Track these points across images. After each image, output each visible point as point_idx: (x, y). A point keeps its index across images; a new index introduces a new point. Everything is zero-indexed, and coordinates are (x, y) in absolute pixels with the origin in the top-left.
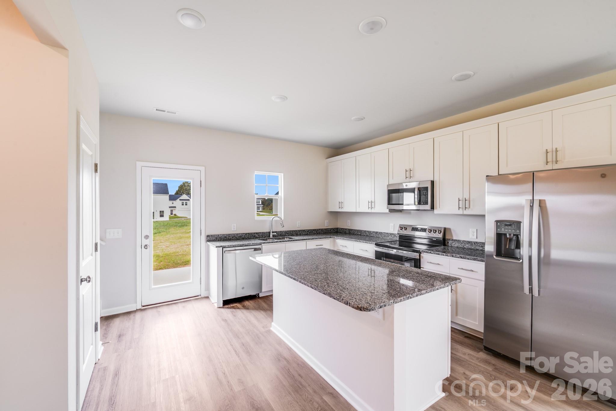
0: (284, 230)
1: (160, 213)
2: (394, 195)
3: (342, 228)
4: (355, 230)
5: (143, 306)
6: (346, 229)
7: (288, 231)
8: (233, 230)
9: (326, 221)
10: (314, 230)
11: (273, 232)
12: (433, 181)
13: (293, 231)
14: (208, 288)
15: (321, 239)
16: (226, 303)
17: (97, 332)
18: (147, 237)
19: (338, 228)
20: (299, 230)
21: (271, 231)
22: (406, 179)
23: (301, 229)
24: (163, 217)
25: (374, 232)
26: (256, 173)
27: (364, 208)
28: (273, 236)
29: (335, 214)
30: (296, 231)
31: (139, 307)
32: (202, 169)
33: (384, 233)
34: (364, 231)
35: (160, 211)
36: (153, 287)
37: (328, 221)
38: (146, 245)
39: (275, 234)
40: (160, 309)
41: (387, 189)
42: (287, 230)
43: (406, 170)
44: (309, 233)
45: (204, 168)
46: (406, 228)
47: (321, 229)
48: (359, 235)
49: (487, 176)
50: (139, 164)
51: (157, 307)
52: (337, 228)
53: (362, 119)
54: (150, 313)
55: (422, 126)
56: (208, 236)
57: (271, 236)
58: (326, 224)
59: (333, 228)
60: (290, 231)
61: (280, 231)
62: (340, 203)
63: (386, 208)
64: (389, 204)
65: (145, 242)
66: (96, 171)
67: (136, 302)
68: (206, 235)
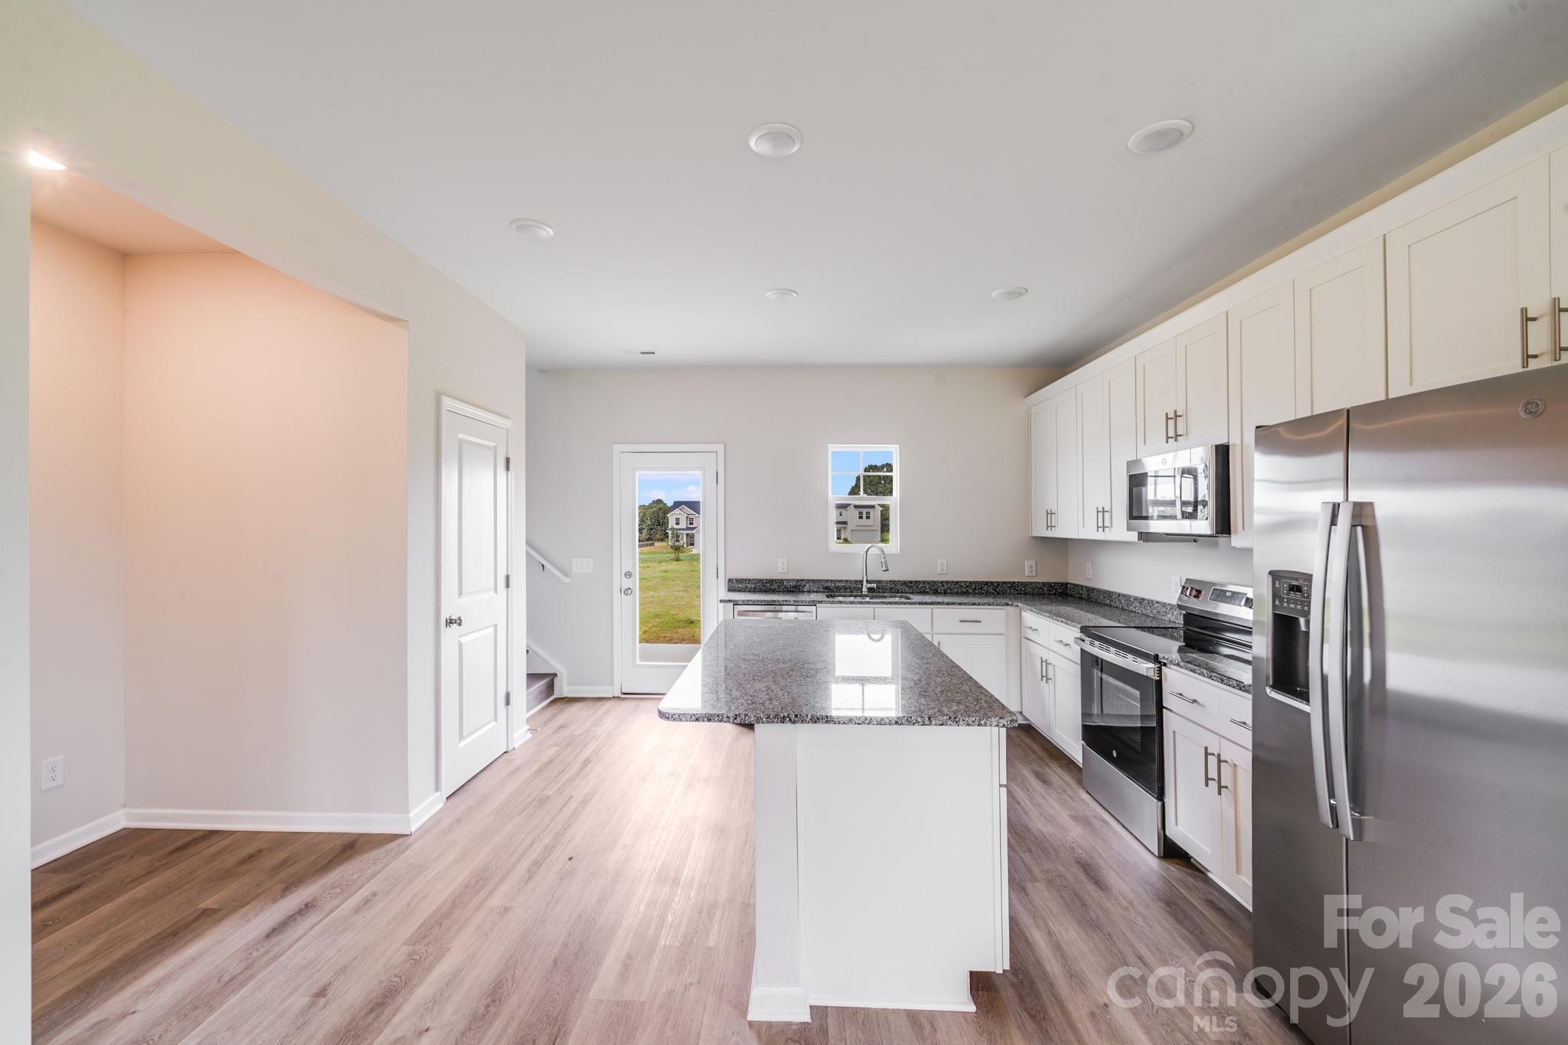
0: (901, 579)
3: (1074, 584)
4: (1099, 591)
5: (624, 694)
6: (1082, 587)
7: (911, 582)
8: (780, 571)
9: (1026, 562)
10: (987, 583)
11: (867, 581)
12: (1227, 447)
13: (924, 582)
15: (975, 606)
17: (509, 707)
18: (628, 575)
19: (1067, 584)
20: (942, 582)
21: (865, 578)
22: (1167, 442)
23: (948, 580)
25: (1136, 599)
26: (832, 448)
27: (1090, 533)
28: (870, 590)
29: (1062, 546)
30: (934, 582)
31: (618, 693)
33: (1157, 602)
34: (1116, 593)
36: (639, 662)
37: (1033, 563)
38: (628, 589)
39: (874, 585)
40: (642, 704)
41: (1128, 472)
42: (910, 580)
43: (1167, 414)
44: (970, 591)
45: (724, 447)
46: (1199, 592)
47: (1008, 583)
48: (1107, 605)
49: (1257, 427)
51: (641, 699)
52: (1063, 583)
53: (1021, 294)
56: (730, 580)
57: (865, 589)
58: (1028, 572)
59: (1048, 583)
60: (916, 582)
61: (891, 581)
62: (1050, 513)
63: (1129, 528)
64: (1132, 517)
65: (627, 583)
66: (508, 468)
67: (612, 684)
68: (727, 578)
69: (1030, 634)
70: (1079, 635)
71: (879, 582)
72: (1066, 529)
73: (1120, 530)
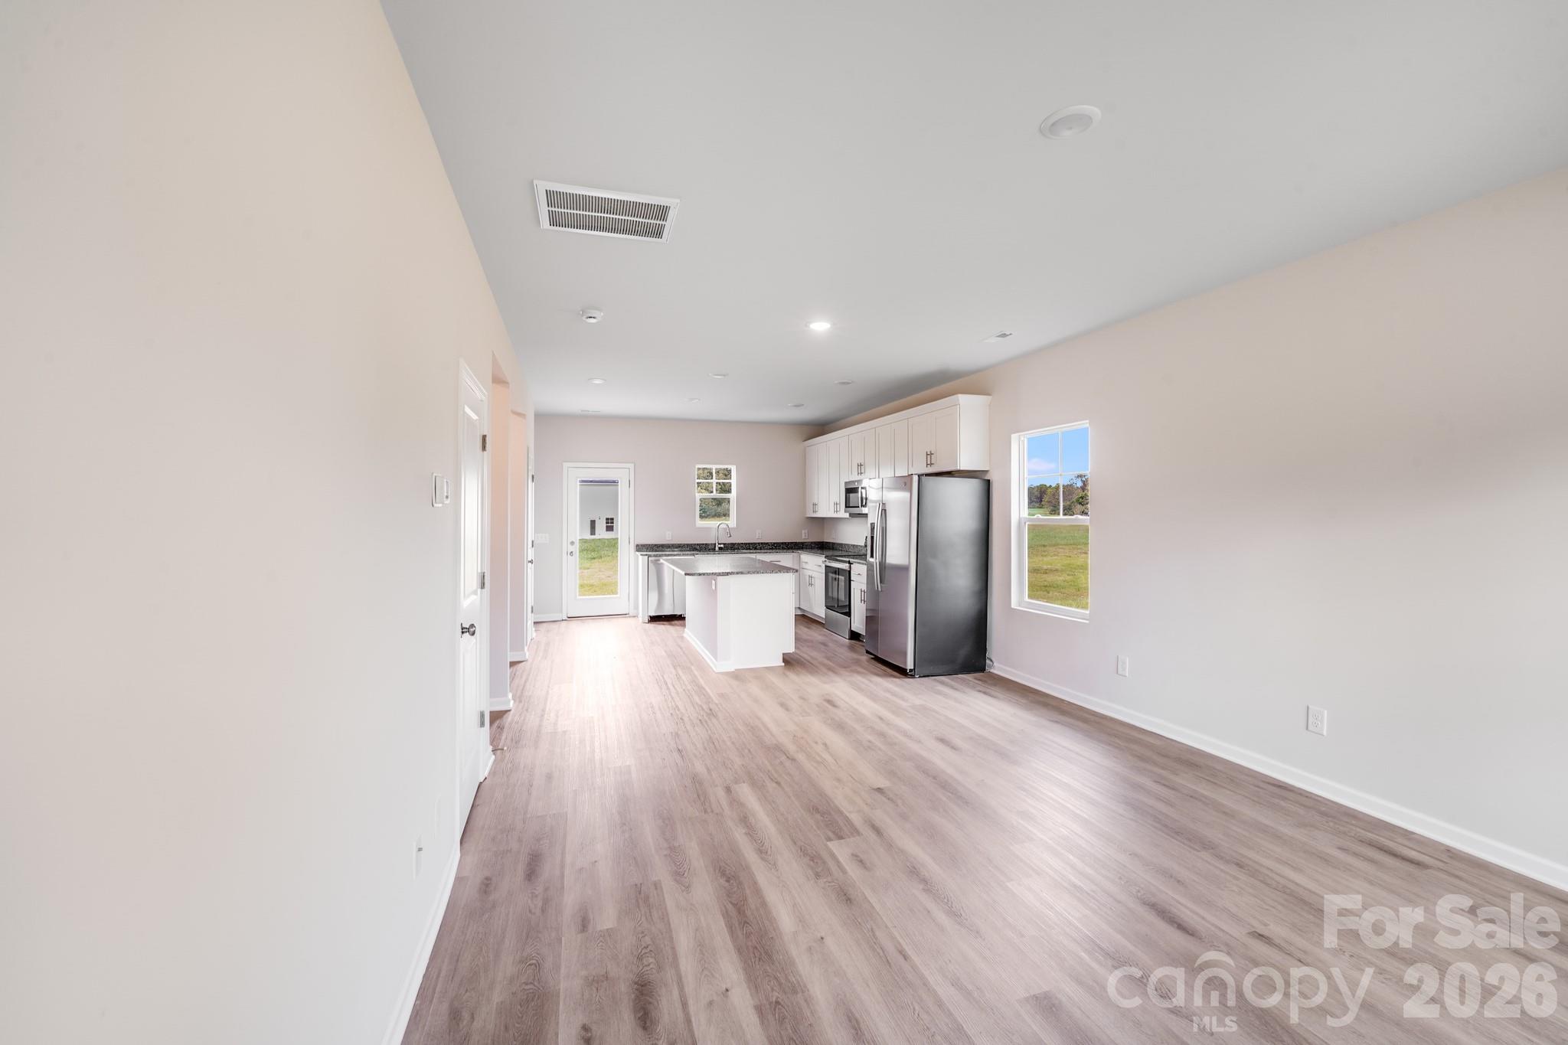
0: (737, 542)
1: (607, 523)
2: (851, 495)
5: (568, 617)
7: (743, 543)
8: (668, 539)
9: (803, 532)
10: (782, 543)
11: (720, 544)
13: (750, 543)
14: (636, 607)
15: (777, 554)
16: (654, 619)
18: (572, 543)
20: (757, 542)
21: (717, 542)
22: (858, 475)
23: (762, 542)
24: (613, 530)
27: (831, 514)
28: (720, 548)
29: (822, 521)
30: (755, 545)
31: (565, 618)
32: (631, 466)
35: (607, 519)
36: (578, 597)
37: (806, 531)
38: (572, 552)
39: (722, 546)
41: (845, 487)
43: (858, 464)
44: (774, 547)
45: (633, 465)
47: (794, 542)
50: (566, 465)
51: (582, 618)
54: (574, 625)
55: (874, 410)
56: (637, 546)
57: (717, 548)
58: (804, 537)
59: (813, 542)
60: (746, 543)
61: (732, 543)
62: (814, 505)
63: (845, 512)
64: (846, 507)
65: (571, 548)
66: (533, 481)
67: (562, 612)
68: (636, 543)
69: (804, 566)
70: (824, 559)
71: (724, 544)
72: (822, 513)
73: (843, 514)
